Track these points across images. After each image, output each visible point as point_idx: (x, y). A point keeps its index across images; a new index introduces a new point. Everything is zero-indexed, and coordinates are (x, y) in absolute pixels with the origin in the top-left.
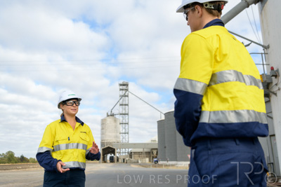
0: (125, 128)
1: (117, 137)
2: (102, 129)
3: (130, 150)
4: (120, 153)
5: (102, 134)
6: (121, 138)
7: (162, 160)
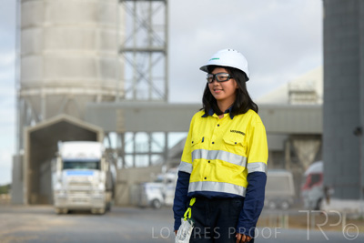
0: (147, 25)
1: (105, 68)
2: (25, 26)
3: (174, 139)
4: (122, 153)
5: (26, 51)
6: (129, 73)
7: (343, 196)
